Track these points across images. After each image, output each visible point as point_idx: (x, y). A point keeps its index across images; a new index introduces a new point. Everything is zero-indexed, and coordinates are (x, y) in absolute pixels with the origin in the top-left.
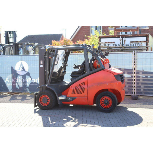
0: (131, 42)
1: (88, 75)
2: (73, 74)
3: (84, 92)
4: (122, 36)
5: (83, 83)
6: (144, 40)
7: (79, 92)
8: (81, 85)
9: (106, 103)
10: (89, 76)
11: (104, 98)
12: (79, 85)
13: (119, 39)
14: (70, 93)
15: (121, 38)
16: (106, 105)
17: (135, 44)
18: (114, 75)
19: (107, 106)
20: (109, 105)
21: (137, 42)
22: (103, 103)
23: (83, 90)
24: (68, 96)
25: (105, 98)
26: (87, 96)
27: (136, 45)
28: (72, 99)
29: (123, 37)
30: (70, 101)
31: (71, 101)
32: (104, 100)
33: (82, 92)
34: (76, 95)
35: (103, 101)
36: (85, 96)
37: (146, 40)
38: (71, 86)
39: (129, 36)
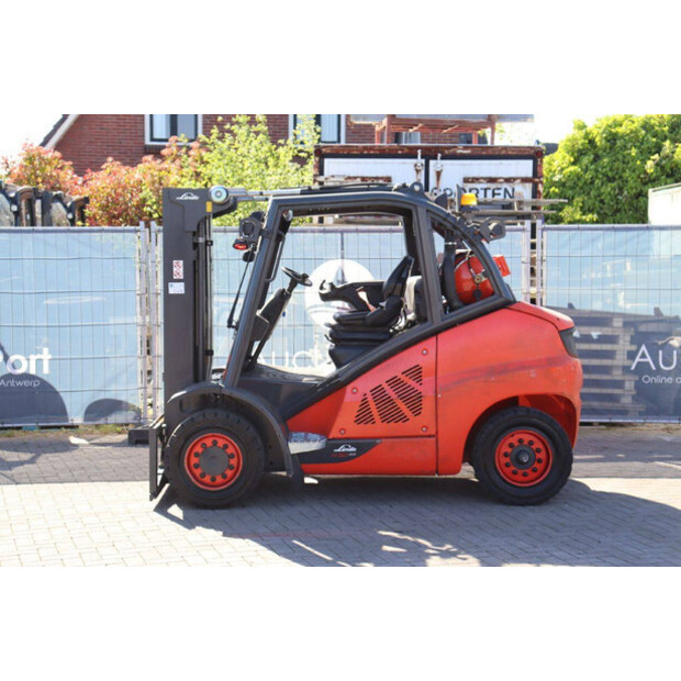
0: (466, 180)
1: (435, 333)
2: (344, 325)
3: (417, 411)
4: (427, 153)
5: (416, 373)
6: (523, 175)
7: (392, 415)
8: (403, 377)
9: (521, 463)
10: (440, 336)
11: (511, 440)
12: (394, 382)
13: (413, 166)
14: (345, 422)
15: (420, 161)
16: (520, 472)
17: (486, 190)
18: (560, 332)
19: (525, 475)
20: (534, 470)
21: (492, 180)
22: (507, 460)
23: (415, 402)
24: (334, 433)
25: (518, 436)
26: (432, 431)
27: (489, 193)
28: (353, 449)
29: (429, 155)
30: (345, 457)
31: (353, 458)
32: (511, 446)
33: (407, 412)
34: (378, 428)
35: (509, 450)
36: (422, 433)
37: (530, 174)
38: (349, 388)
39: (459, 151)
